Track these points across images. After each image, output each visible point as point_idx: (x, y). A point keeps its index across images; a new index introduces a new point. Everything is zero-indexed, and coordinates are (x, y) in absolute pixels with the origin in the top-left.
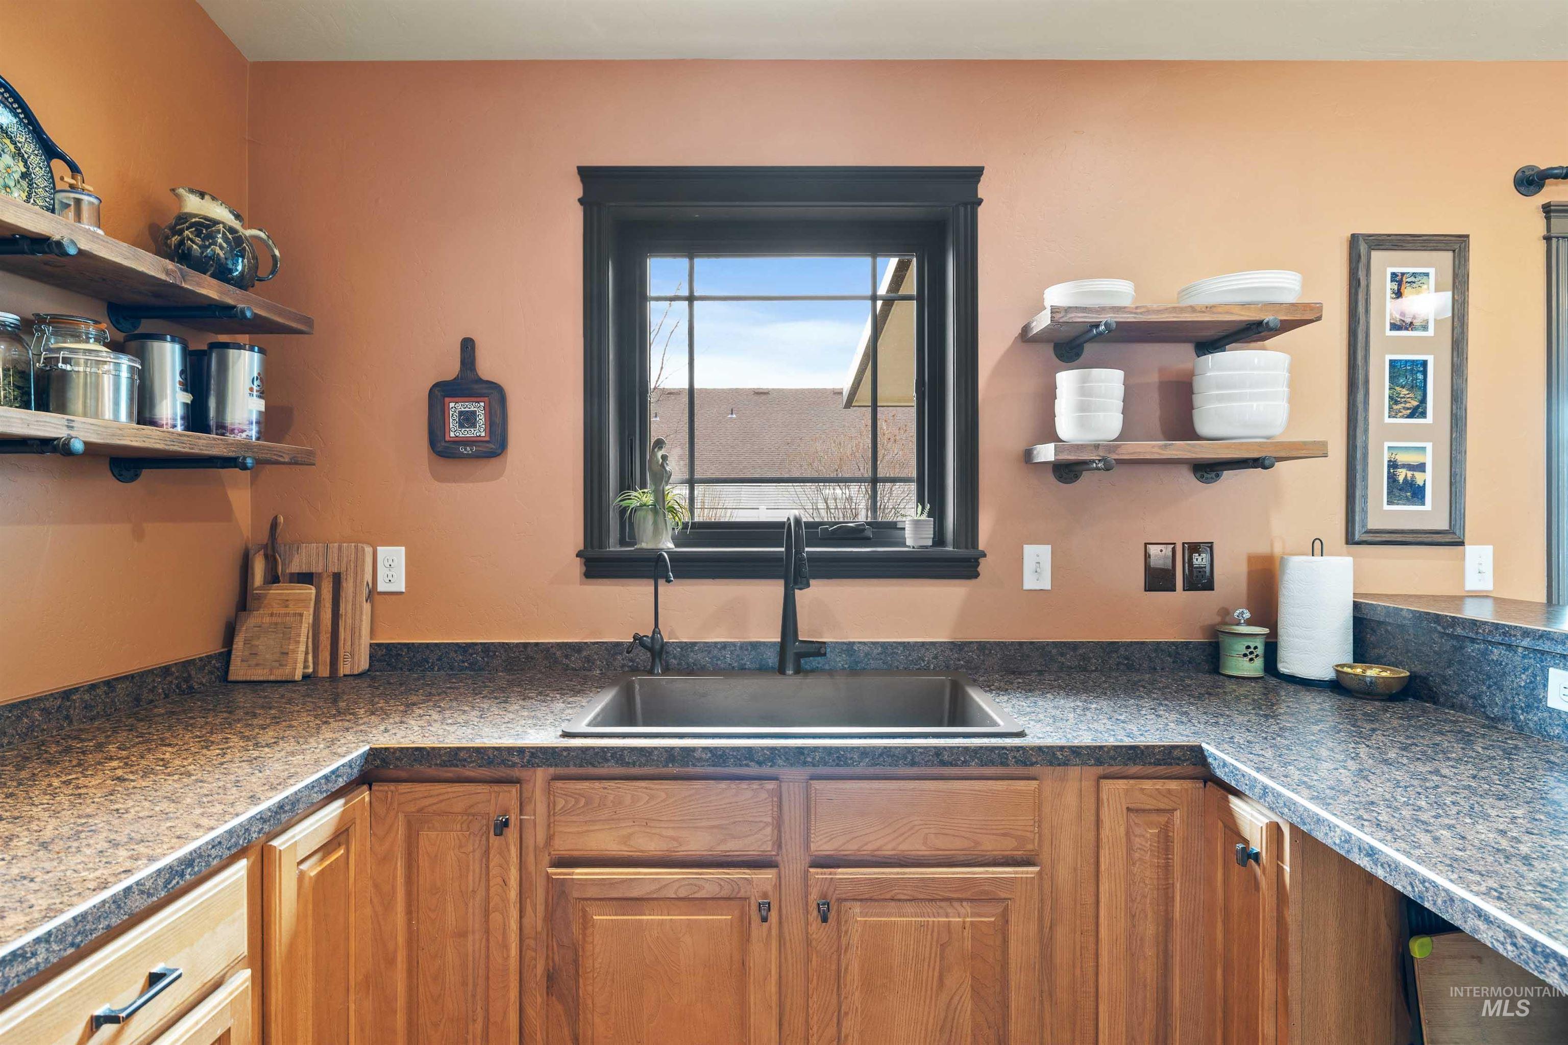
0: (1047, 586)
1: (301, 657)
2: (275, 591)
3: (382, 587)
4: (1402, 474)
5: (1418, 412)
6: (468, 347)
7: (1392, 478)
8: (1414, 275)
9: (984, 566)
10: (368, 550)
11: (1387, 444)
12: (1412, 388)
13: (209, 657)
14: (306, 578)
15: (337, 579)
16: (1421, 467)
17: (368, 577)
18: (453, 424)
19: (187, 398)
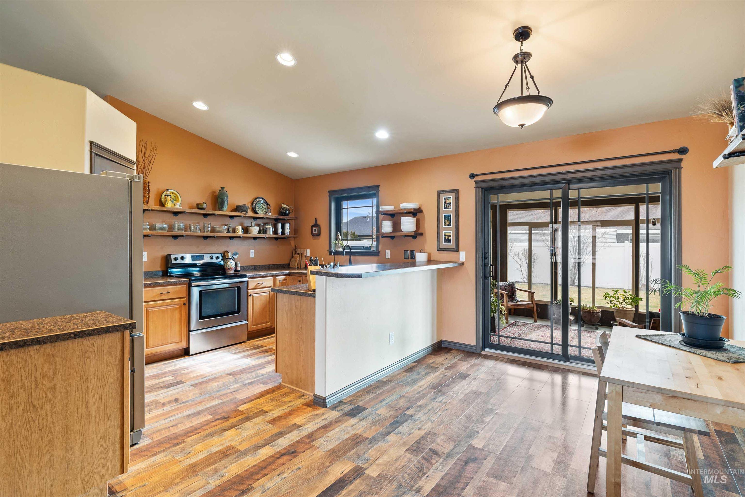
0: (389, 258)
1: (297, 265)
2: (296, 255)
3: (307, 255)
4: (447, 237)
5: (449, 225)
6: (316, 220)
7: (445, 238)
8: (449, 198)
9: (380, 254)
10: (305, 250)
11: (444, 232)
12: (448, 220)
13: (287, 264)
14: (298, 254)
15: (301, 254)
16: (450, 236)
17: (305, 254)
18: (314, 231)
19: (282, 230)
